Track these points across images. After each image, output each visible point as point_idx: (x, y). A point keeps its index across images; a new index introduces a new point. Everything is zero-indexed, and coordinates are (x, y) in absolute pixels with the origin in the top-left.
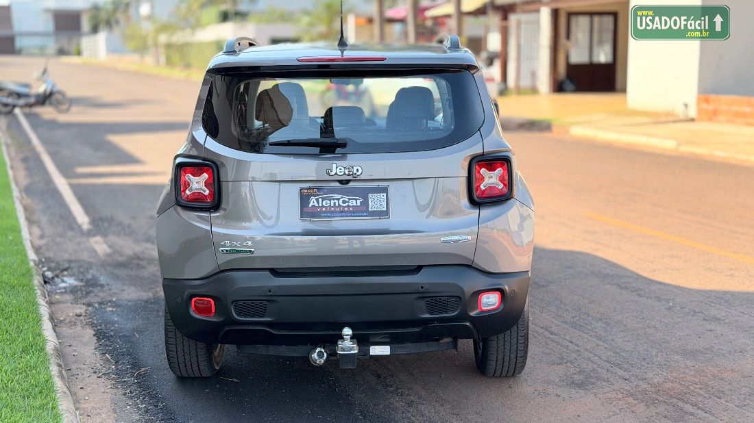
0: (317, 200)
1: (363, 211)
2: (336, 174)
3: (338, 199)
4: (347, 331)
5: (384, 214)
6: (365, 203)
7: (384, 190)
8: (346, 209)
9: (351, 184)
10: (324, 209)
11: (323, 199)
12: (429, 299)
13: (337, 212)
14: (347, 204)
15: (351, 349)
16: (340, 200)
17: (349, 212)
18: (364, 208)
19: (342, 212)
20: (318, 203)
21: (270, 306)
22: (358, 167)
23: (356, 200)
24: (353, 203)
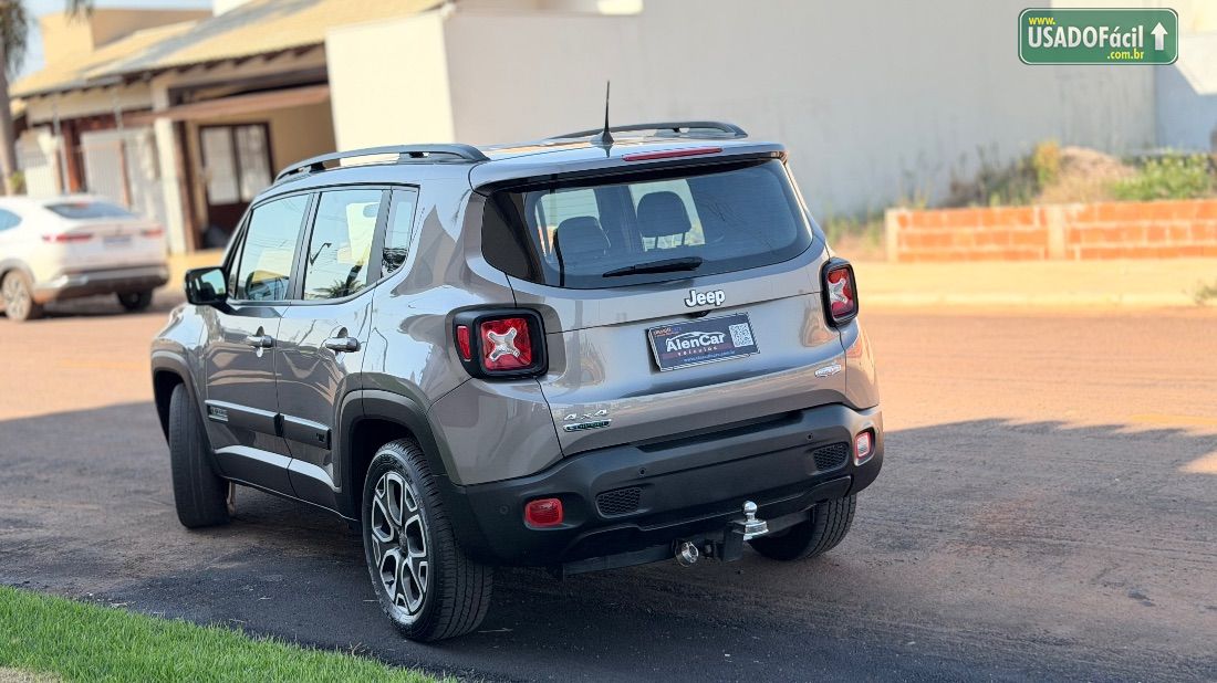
0: (674, 342)
1: (728, 348)
2: (698, 304)
3: (698, 338)
4: (751, 506)
5: (753, 349)
6: (728, 339)
7: (744, 319)
8: (710, 349)
9: (709, 316)
10: (685, 353)
11: (681, 340)
12: (817, 451)
13: (700, 355)
14: (708, 343)
15: (761, 529)
16: (699, 339)
17: (713, 352)
18: (728, 346)
19: (706, 353)
20: (676, 344)
21: (643, 492)
22: (720, 292)
23: (717, 335)
24: (715, 340)
